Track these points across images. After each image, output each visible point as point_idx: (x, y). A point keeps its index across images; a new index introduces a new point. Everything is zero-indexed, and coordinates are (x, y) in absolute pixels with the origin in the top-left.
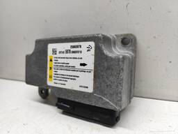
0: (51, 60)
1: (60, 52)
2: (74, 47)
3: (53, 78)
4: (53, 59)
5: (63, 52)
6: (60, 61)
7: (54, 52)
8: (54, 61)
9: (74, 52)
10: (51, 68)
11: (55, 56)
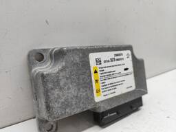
0: (96, 72)
1: (105, 62)
2: (117, 55)
3: (102, 91)
4: (98, 70)
5: (108, 61)
6: (106, 70)
7: (98, 62)
8: (99, 72)
9: (118, 60)
10: (97, 81)
11: (100, 66)
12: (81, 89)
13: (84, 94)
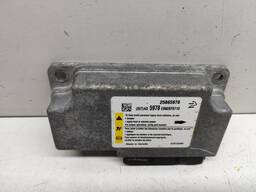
0: (119, 119)
1: (138, 109)
2: (167, 102)
3: (124, 139)
4: (124, 117)
5: (146, 109)
6: (137, 119)
9: (166, 109)
10: (119, 128)
11: (128, 113)
12: (94, 133)
13: (98, 137)
